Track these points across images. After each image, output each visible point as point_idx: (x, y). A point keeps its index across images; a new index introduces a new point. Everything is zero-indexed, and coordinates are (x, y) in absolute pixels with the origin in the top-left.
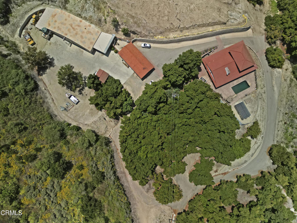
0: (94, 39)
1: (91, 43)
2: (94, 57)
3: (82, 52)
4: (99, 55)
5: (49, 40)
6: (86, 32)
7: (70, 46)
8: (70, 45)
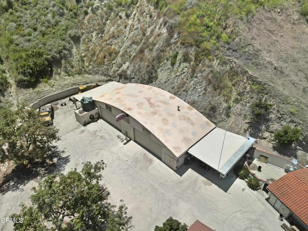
0: (194, 134)
1: (186, 140)
2: (181, 182)
3: (151, 161)
4: (196, 181)
5: (85, 125)
6: (179, 117)
7: (125, 144)
8: (125, 141)
